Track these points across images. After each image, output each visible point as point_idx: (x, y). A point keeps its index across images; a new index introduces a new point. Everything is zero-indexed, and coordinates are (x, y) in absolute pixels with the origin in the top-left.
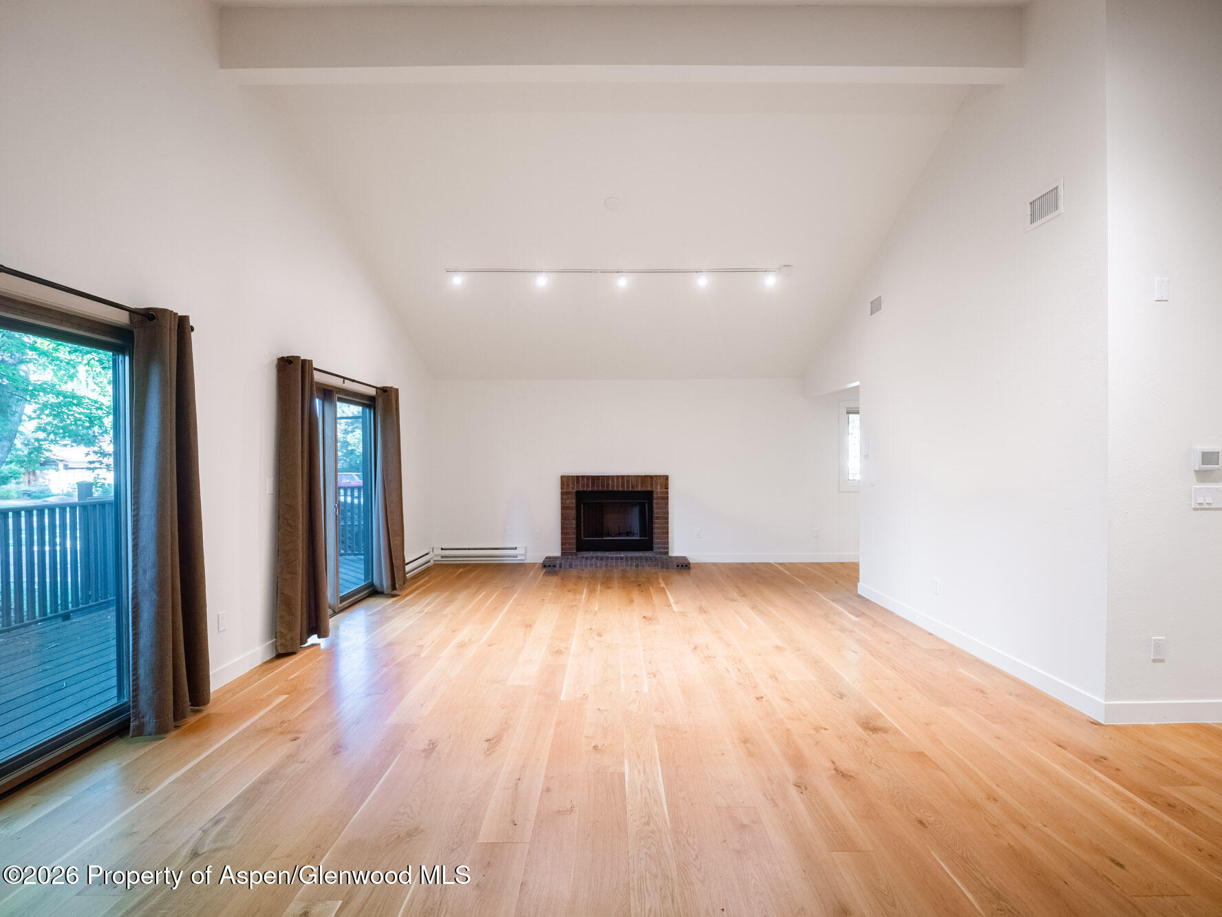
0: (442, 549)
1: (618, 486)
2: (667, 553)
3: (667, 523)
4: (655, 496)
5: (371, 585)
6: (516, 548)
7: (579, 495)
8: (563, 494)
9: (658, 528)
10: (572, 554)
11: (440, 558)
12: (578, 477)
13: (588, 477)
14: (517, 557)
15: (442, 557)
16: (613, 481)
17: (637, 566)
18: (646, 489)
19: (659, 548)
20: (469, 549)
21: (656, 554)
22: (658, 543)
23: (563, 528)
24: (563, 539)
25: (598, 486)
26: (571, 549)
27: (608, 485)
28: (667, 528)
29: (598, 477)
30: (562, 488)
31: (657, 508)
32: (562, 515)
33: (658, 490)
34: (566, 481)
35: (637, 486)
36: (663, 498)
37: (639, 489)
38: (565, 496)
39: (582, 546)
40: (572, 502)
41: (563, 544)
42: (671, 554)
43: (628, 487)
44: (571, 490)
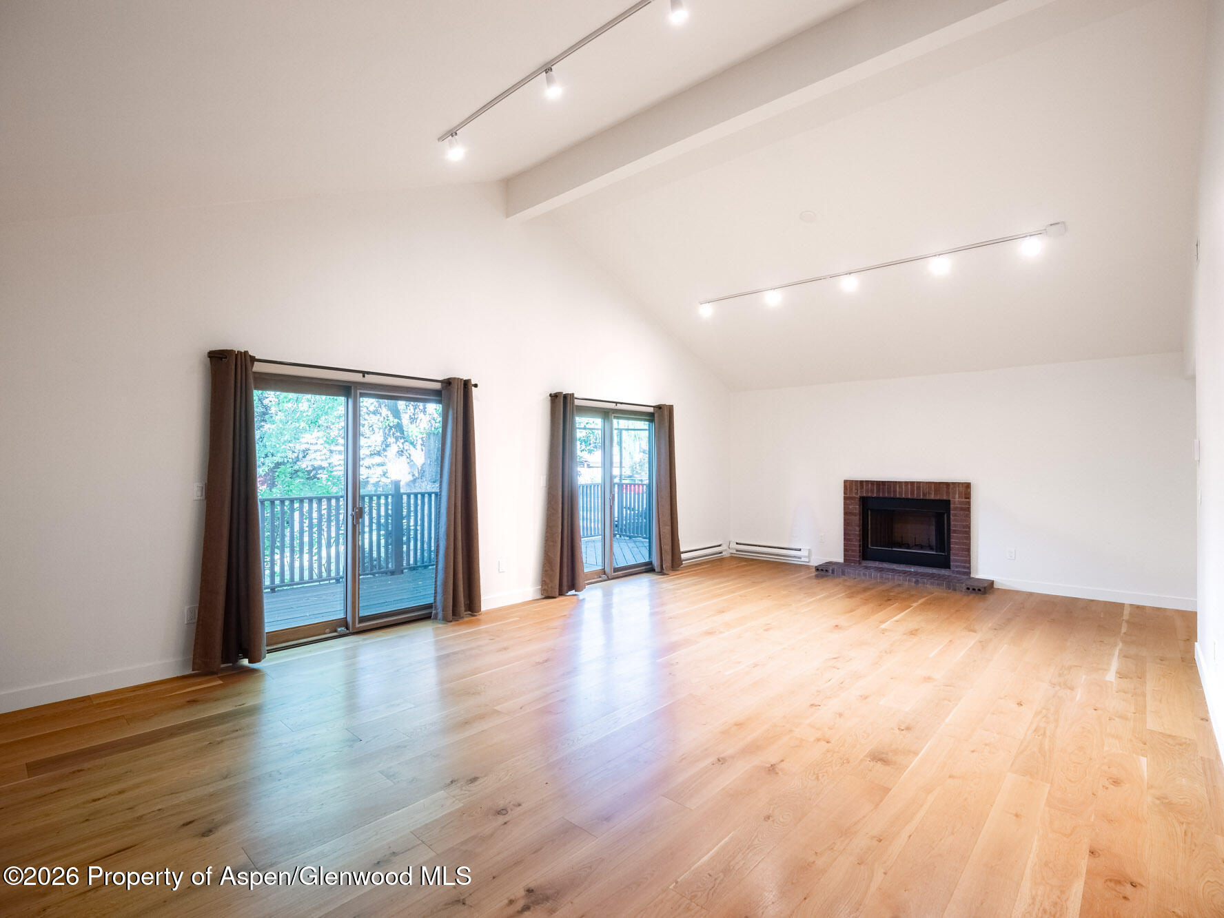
0: (737, 544)
1: (906, 493)
2: (969, 573)
3: (969, 538)
4: (952, 506)
5: (650, 563)
6: (800, 550)
7: (864, 501)
8: (845, 499)
9: (956, 544)
10: (855, 562)
11: (735, 552)
12: (861, 482)
13: (872, 483)
14: (800, 558)
15: (737, 551)
16: (901, 487)
17: (917, 582)
18: (941, 498)
19: (957, 567)
20: (759, 546)
21: (953, 572)
22: (956, 561)
23: (845, 534)
24: (845, 545)
25: (883, 492)
26: (854, 556)
27: (895, 491)
28: (969, 545)
29: (884, 483)
30: (845, 493)
31: (955, 520)
32: (845, 520)
33: (956, 500)
34: (849, 486)
35: (930, 493)
36: (962, 509)
37: (932, 497)
38: (848, 502)
39: (866, 555)
40: (856, 508)
41: (845, 550)
42: (972, 576)
43: (918, 493)
44: (854, 495)
